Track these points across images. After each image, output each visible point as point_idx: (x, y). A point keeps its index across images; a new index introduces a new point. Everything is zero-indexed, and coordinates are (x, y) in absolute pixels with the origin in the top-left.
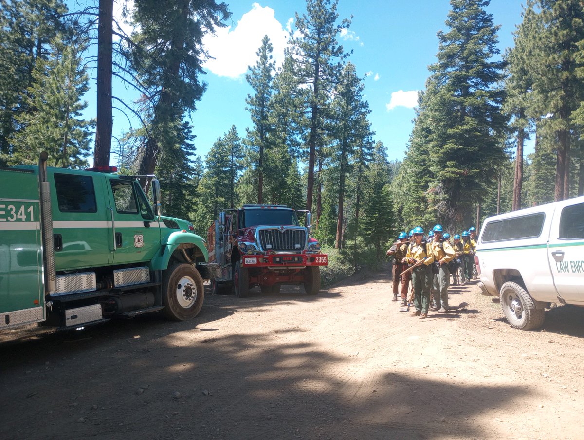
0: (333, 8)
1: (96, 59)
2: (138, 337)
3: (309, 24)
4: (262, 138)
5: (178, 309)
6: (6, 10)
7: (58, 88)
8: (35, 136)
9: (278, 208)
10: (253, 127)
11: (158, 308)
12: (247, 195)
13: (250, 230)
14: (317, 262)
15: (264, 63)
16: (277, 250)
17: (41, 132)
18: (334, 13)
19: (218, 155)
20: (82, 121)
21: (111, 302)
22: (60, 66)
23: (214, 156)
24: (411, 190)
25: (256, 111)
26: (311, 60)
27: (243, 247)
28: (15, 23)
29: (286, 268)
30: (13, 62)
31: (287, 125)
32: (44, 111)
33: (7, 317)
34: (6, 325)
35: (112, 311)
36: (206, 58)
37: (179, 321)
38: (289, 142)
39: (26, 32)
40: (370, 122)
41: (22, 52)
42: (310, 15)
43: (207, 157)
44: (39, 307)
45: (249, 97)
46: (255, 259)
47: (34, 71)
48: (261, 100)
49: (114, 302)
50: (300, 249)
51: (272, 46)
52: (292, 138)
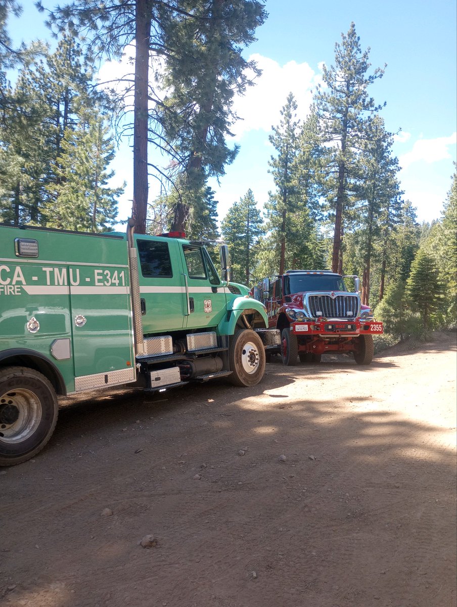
0: (365, 56)
1: (133, 126)
2: (212, 400)
3: (337, 76)
4: (284, 201)
5: (243, 374)
6: (36, 82)
7: (86, 158)
8: (66, 206)
9: (325, 273)
10: (275, 190)
11: (227, 374)
12: (269, 262)
13: (297, 297)
14: (372, 330)
15: (288, 122)
16: (327, 317)
17: (72, 202)
18: (365, 63)
19: (234, 221)
20: (109, 189)
21: (186, 366)
22: (88, 136)
23: (230, 222)
24: (449, 253)
25: (279, 173)
26: (339, 115)
27: (292, 313)
28: (43, 94)
29: (338, 336)
30: (43, 133)
31: (308, 187)
32: (74, 181)
33: (106, 377)
34: (105, 384)
35: (187, 374)
36: (234, 119)
37: (244, 386)
38: (310, 205)
39: (54, 103)
40: (398, 180)
41: (50, 123)
42: (339, 66)
43: (222, 223)
44: (130, 368)
45: (273, 159)
46: (306, 326)
47: (63, 142)
48: (285, 161)
49: (189, 366)
50: (352, 316)
51: (296, 103)
52: (313, 200)
